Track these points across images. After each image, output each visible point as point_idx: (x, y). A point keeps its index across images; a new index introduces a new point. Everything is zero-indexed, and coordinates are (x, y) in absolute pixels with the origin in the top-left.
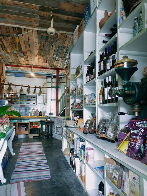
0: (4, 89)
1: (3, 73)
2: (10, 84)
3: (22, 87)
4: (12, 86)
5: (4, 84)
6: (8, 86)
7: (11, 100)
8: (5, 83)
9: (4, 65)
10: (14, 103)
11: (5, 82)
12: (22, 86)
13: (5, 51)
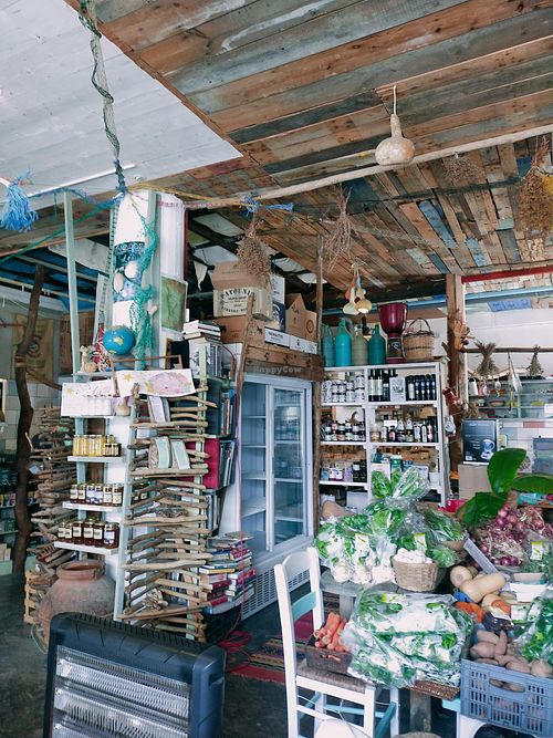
0: (467, 369)
1: (457, 311)
2: (485, 350)
3: (535, 356)
4: (494, 356)
5: (463, 351)
6: (480, 358)
7: (485, 405)
8: (466, 347)
9: (458, 279)
10: (498, 413)
11: (466, 343)
12: (536, 350)
13: (469, 233)
